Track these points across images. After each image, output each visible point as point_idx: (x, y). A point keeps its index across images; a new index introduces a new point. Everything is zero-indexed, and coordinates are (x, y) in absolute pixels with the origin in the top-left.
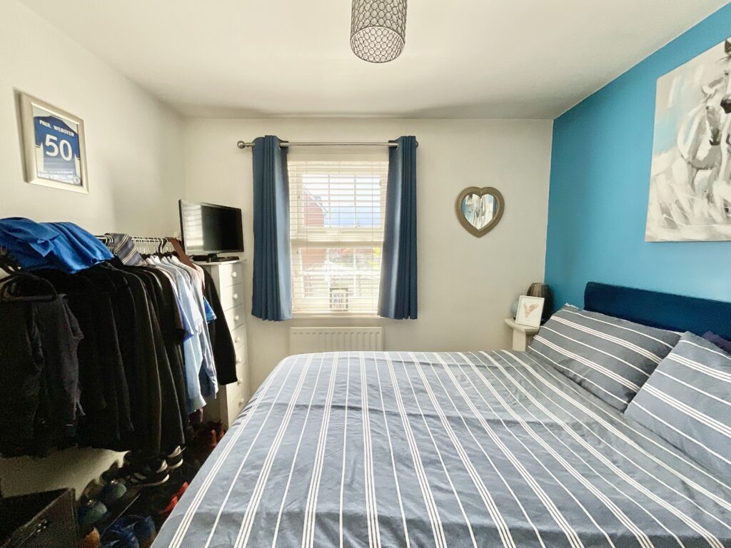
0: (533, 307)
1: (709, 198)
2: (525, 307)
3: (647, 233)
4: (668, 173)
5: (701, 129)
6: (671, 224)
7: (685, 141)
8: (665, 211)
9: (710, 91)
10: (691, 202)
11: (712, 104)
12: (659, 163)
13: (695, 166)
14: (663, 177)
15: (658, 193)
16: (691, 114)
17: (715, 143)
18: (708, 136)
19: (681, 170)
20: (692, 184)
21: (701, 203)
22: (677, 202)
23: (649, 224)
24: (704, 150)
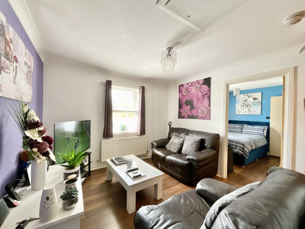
5: (242, 103)
6: (239, 112)
7: (240, 103)
8: (238, 111)
9: (243, 99)
12: (237, 105)
13: (242, 106)
14: (237, 107)
17: (244, 104)
19: (240, 106)
22: (240, 110)
23: (236, 112)
24: (243, 105)
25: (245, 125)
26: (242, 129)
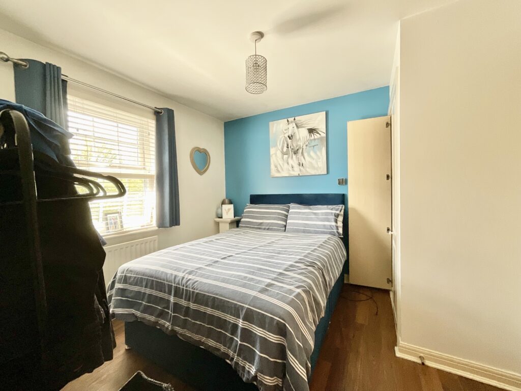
0: (229, 210)
1: (288, 163)
2: (225, 210)
3: (271, 174)
4: (276, 154)
5: (283, 143)
6: (278, 171)
7: (280, 144)
8: (276, 167)
9: (285, 132)
10: (283, 164)
11: (285, 135)
12: (272, 151)
13: (283, 154)
14: (274, 156)
15: (273, 160)
16: (281, 137)
17: (288, 147)
18: (286, 145)
19: (279, 154)
20: (283, 158)
21: (286, 164)
22: (279, 164)
23: (271, 171)
24: (285, 149)
25: (292, 205)
26: (287, 216)
